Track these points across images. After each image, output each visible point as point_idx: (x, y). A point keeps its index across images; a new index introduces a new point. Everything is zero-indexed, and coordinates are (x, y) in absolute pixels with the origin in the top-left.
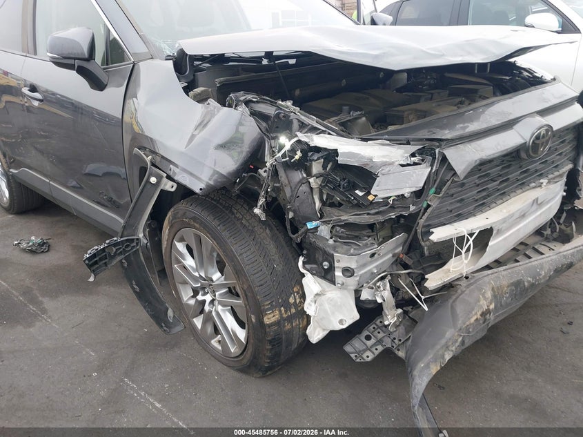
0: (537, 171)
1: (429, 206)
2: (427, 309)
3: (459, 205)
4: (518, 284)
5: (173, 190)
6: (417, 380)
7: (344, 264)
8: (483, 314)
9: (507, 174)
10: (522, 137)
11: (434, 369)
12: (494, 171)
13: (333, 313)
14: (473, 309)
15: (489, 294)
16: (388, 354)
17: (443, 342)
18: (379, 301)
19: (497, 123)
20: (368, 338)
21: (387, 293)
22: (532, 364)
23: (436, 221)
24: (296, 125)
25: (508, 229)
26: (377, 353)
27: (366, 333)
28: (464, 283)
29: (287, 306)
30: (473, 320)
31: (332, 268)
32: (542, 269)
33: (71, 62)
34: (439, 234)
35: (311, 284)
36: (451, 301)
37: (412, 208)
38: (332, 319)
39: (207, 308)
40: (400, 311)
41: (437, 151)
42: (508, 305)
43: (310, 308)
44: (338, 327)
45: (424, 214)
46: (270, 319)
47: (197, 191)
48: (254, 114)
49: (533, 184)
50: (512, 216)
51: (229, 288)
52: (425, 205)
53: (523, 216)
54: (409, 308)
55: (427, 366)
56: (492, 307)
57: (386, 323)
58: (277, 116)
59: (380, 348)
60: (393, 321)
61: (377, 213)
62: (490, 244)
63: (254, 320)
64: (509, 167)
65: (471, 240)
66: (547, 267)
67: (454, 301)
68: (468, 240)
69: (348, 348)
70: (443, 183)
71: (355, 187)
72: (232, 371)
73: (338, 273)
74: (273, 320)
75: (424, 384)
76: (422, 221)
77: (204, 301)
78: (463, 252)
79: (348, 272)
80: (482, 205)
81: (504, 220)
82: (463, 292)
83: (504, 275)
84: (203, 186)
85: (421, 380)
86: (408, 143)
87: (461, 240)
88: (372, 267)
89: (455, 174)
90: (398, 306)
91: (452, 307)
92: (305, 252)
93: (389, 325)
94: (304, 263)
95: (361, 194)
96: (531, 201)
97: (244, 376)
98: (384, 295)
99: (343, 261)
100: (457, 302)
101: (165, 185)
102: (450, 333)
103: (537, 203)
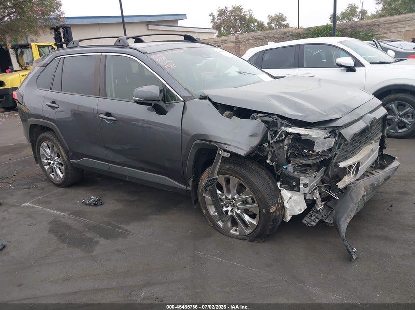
0: (370, 137)
1: (336, 154)
2: (338, 199)
3: (346, 153)
4: (372, 185)
5: (229, 156)
6: (342, 226)
7: (304, 182)
8: (363, 197)
9: (361, 139)
10: (366, 123)
11: (348, 220)
12: (357, 138)
13: (296, 207)
14: (359, 195)
15: (363, 189)
16: (322, 222)
17: (350, 209)
18: (315, 199)
19: (357, 118)
20: (311, 217)
21: (318, 195)
22: (380, 223)
23: (339, 160)
24: (279, 125)
25: (365, 162)
26: (317, 222)
27: (309, 215)
28: (352, 185)
29: (278, 203)
30: (360, 199)
31: (298, 184)
32: (380, 178)
33: (151, 102)
34: (342, 165)
35: (286, 194)
36: (349, 193)
37: (329, 155)
38: (296, 209)
39: (230, 213)
40: (323, 203)
41: (337, 131)
42: (370, 194)
43: (286, 205)
44: (299, 212)
45: (334, 157)
46: (272, 209)
47: (243, 155)
48: (263, 121)
49: (369, 143)
50: (365, 156)
51: (243, 201)
52: (334, 154)
53: (369, 156)
54: (326, 202)
55: (346, 220)
56: (365, 194)
57: (318, 209)
58: (273, 121)
59: (317, 221)
60: (321, 208)
61: (315, 159)
62: (360, 168)
63: (264, 211)
64: (361, 136)
65: (354, 166)
66: (381, 177)
67: (350, 193)
68: (353, 166)
69: (304, 222)
70: (341, 144)
71: (304, 148)
72: (246, 242)
73: (301, 186)
74: (273, 210)
75: (346, 227)
76: (334, 161)
77: (228, 211)
78: (351, 172)
79: (306, 185)
80: (353, 153)
81: (364, 158)
82: (353, 189)
83: (367, 181)
84: (245, 153)
85: (344, 226)
86: (325, 129)
87: (350, 167)
88: (314, 183)
89: (345, 140)
90: (322, 201)
91: (350, 195)
92: (281, 180)
93: (319, 210)
94: (281, 185)
95: (306, 151)
96: (370, 150)
97: (254, 244)
98: (317, 196)
99: (304, 180)
100: (352, 193)
101: (224, 154)
102: (352, 205)
103: (372, 151)
